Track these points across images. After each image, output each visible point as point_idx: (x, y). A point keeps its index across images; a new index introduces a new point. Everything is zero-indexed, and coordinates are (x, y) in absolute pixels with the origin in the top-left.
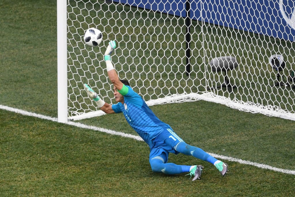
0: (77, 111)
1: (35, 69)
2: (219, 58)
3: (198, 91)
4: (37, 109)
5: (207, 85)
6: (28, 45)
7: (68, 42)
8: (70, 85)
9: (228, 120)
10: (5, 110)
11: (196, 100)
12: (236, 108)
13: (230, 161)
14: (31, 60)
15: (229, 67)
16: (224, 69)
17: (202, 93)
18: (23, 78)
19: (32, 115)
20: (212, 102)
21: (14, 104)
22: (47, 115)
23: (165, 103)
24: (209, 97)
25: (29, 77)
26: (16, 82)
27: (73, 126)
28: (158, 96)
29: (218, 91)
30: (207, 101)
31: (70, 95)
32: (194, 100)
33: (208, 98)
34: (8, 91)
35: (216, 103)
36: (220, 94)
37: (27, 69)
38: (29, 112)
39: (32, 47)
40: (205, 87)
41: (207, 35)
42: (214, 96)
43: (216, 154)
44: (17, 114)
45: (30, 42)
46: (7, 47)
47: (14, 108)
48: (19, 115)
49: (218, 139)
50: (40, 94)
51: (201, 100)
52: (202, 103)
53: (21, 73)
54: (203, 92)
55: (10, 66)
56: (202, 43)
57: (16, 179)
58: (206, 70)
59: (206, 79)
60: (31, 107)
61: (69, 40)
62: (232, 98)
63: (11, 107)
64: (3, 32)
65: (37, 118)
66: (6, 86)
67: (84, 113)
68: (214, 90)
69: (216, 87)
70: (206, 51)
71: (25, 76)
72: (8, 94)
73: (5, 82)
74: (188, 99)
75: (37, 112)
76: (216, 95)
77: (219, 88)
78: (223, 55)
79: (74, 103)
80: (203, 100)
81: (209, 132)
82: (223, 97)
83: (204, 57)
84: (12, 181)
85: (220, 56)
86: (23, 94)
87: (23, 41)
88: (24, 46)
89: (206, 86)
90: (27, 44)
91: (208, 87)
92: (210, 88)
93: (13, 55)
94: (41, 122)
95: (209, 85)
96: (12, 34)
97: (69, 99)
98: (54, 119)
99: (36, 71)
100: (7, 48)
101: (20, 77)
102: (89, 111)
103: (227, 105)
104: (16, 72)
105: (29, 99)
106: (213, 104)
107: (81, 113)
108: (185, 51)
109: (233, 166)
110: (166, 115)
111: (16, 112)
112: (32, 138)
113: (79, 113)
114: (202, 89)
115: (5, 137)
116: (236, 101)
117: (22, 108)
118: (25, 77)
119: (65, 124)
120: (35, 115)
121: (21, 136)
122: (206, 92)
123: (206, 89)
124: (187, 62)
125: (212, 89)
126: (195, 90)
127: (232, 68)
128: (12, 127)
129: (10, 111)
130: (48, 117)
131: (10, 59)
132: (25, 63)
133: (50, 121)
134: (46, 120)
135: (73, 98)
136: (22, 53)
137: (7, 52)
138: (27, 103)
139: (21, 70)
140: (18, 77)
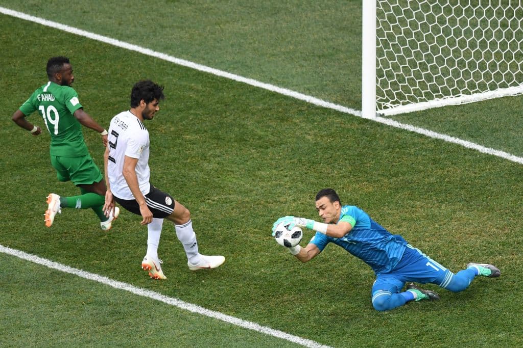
0: (390, 102)
1: (351, 38)
4: (338, 98)
6: (351, 3)
8: (380, 65)
10: (293, 97)
14: (349, 26)
18: (331, 51)
19: (328, 106)
21: (308, 89)
22: (349, 107)
23: (519, 93)
25: (340, 50)
26: (319, 57)
27: (382, 124)
28: (509, 85)
31: (379, 80)
34: (305, 70)
37: (340, 38)
38: (325, 101)
39: (356, 7)
44: (307, 103)
46: (322, 5)
47: (305, 94)
48: (311, 106)
50: (349, 75)
53: (331, 43)
55: (317, 34)
60: (329, 95)
63: (302, 93)
65: (335, 110)
66: (303, 62)
67: (401, 106)
71: (334, 48)
72: (303, 73)
73: (305, 56)
75: (336, 102)
79: (386, 91)
86: (325, 75)
88: (346, 4)
93: (326, 17)
94: (339, 116)
97: (379, 85)
98: (356, 113)
99: (353, 41)
100: (320, 6)
101: (327, 50)
102: (408, 103)
104: (324, 41)
105: (330, 83)
107: (395, 105)
110: (516, 112)
111: (308, 101)
113: (393, 106)
117: (317, 96)
119: (370, 120)
120: (333, 106)
121: (304, 137)
128: (295, 123)
129: (299, 100)
130: (350, 109)
131: (320, 23)
132: (341, 29)
133: (352, 115)
134: (347, 114)
135: (384, 84)
136: (339, 14)
137: (318, 13)
138: (327, 88)
139: (332, 40)
140: (325, 50)
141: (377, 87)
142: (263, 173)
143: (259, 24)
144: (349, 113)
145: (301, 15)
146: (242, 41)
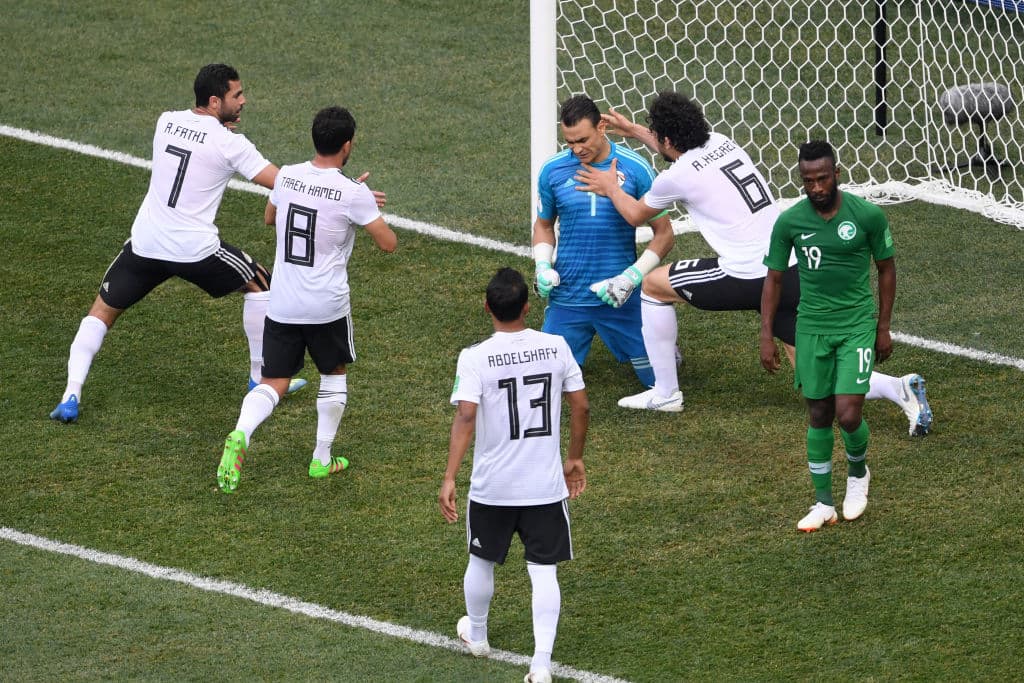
1: (469, 116)
2: (963, 87)
3: (908, 176)
4: (477, 224)
5: (932, 159)
6: (451, 52)
7: (559, 44)
9: (988, 254)
11: (901, 201)
12: (1010, 222)
13: (993, 365)
14: (460, 93)
15: (991, 113)
16: (976, 118)
17: (919, 182)
18: (437, 140)
19: (461, 240)
20: (944, 206)
21: (415, 210)
22: (503, 240)
24: (936, 191)
25: (455, 138)
26: (418, 150)
29: (960, 176)
30: (932, 204)
32: (897, 199)
33: (934, 196)
34: (398, 176)
35: (954, 209)
36: (967, 184)
37: (449, 116)
38: (454, 231)
39: (463, 57)
40: (925, 165)
41: (932, 27)
42: (949, 190)
43: (957, 344)
44: (421, 235)
45: (458, 43)
46: (396, 57)
47: (413, 220)
48: (428, 239)
49: (960, 305)
50: (484, 182)
51: (917, 200)
52: (918, 207)
53: (433, 125)
54: (919, 179)
55: (403, 109)
56: (918, 47)
57: (421, 410)
58: (929, 120)
59: (929, 145)
60: (459, 219)
61: (562, 38)
62: (999, 196)
63: (406, 216)
64: (385, 17)
65: (477, 246)
66: (391, 162)
68: (950, 173)
69: (956, 167)
70: (928, 68)
71: (443, 134)
72: (396, 181)
73: (391, 150)
74: (881, 196)
75: (475, 232)
76: (956, 188)
77: (963, 167)
78: (975, 80)
80: (921, 201)
81: (936, 286)
82: (975, 191)
83: (924, 86)
84: (410, 414)
85: (966, 83)
86: (440, 183)
87: (440, 42)
88: (442, 54)
89: (930, 163)
90: (449, 48)
91: (934, 167)
92: (941, 169)
93: (410, 78)
94: (487, 257)
95: (936, 161)
96: (409, 22)
98: (520, 251)
99: (474, 121)
100: (395, 59)
101: (431, 138)
103: (985, 214)
104: (421, 123)
105: (454, 197)
106: (946, 210)
108: (873, 69)
109: (1001, 378)
111: (420, 231)
112: (461, 300)
114: (917, 172)
115: (389, 297)
116: (1008, 203)
117: (435, 221)
118: (445, 137)
120: (470, 239)
121: (432, 296)
122: (928, 180)
123: (929, 172)
124: (879, 99)
125: (945, 171)
126: (898, 174)
127: (998, 115)
128: (408, 272)
129: (404, 230)
130: (505, 244)
131: (404, 90)
132: (445, 99)
133: (511, 254)
134: (500, 253)
136: (435, 72)
137: (394, 71)
138: (450, 206)
139: (434, 119)
140: (426, 138)
142: (374, 364)
143: (288, 94)
144: (506, 250)
145: (362, 76)
146: (264, 125)
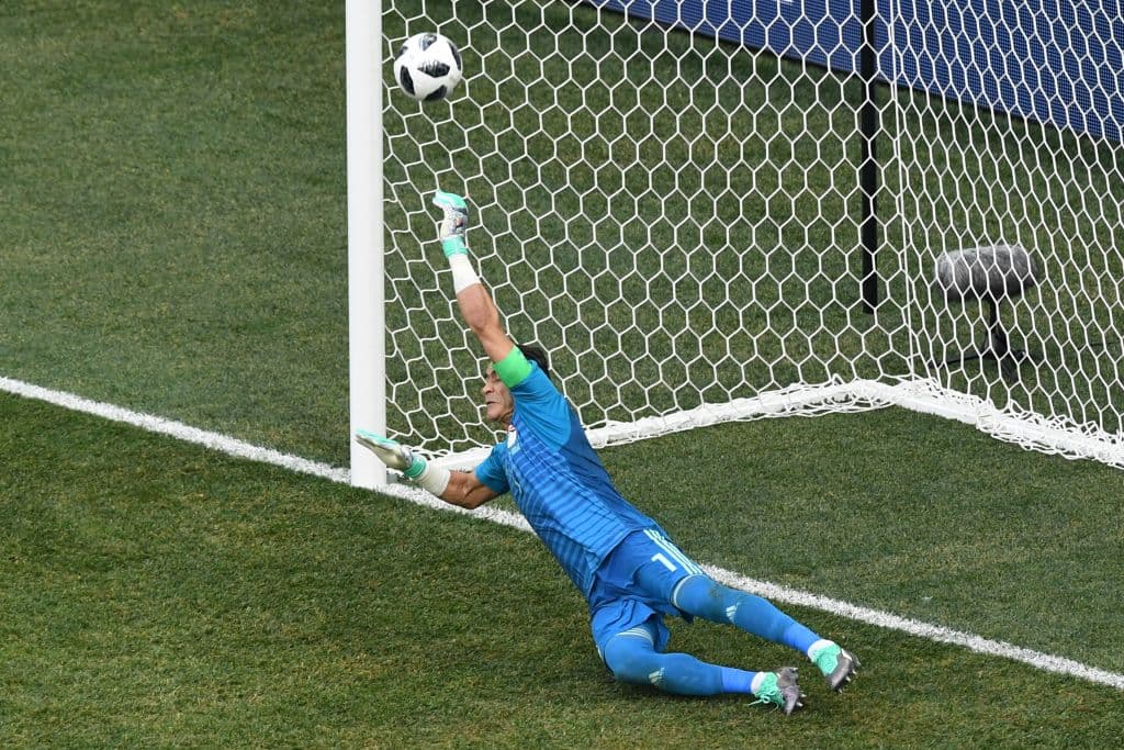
0: (423, 444)
1: (318, 281)
2: (955, 253)
3: (882, 374)
4: (288, 436)
5: (915, 351)
6: (317, 189)
7: (387, 193)
8: (397, 349)
9: (971, 485)
10: (170, 436)
11: (872, 408)
12: (1012, 439)
13: (938, 643)
14: (313, 248)
15: (988, 289)
17: (896, 382)
18: (266, 316)
19: (261, 459)
20: (929, 415)
21: (209, 415)
22: (317, 460)
23: (759, 415)
24: (922, 395)
25: (289, 313)
26: (237, 330)
27: (401, 500)
28: (729, 393)
29: (949, 375)
30: (915, 412)
31: (395, 386)
32: (868, 405)
33: (918, 401)
34: (199, 366)
35: (942, 420)
36: (959, 385)
37: (291, 280)
38: (255, 445)
39: (329, 198)
40: (907, 359)
41: (914, 171)
42: (937, 394)
43: (897, 614)
44: (208, 451)
45: (329, 178)
46: (240, 196)
47: (203, 429)
48: (218, 457)
49: (915, 557)
50: (313, 375)
51: (895, 405)
52: (896, 413)
53: (267, 295)
54: (898, 377)
55: (230, 272)
56: (897, 198)
57: (145, 701)
58: (911, 297)
59: (911, 331)
60: (266, 428)
61: (392, 185)
62: (1000, 403)
63: (194, 425)
64: (240, 140)
65: (281, 467)
66: (195, 346)
67: (451, 453)
68: (937, 370)
69: (944, 362)
70: (910, 227)
71: (275, 307)
72: (196, 373)
73: (199, 329)
74: (847, 400)
75: (282, 448)
76: (943, 390)
77: (954, 363)
78: (968, 243)
79: (412, 416)
80: (901, 407)
81: (890, 529)
82: (968, 395)
83: (905, 250)
84: (127, 708)
85: (958, 248)
86: (252, 377)
87: (304, 176)
88: (302, 193)
89: (912, 356)
90: (315, 184)
91: (918, 361)
92: (926, 364)
93: (251, 227)
94: (291, 483)
95: (920, 353)
96: (271, 147)
97: (393, 402)
98: (336, 475)
99: (322, 288)
100: (237, 200)
101: (257, 312)
102: (470, 445)
103: (980, 426)
104: (248, 290)
105: (267, 398)
106: (932, 421)
107: (437, 453)
109: (944, 663)
110: (751, 464)
111: (209, 446)
112: (239, 544)
113: (430, 453)
114: (895, 368)
115: (142, 540)
116: (1013, 413)
117: (232, 432)
118: (277, 311)
119: (372, 492)
120: (274, 457)
121: (202, 539)
122: (909, 379)
123: (911, 367)
125: (931, 366)
126: (867, 371)
128: (177, 504)
129: (186, 443)
130: (319, 465)
131: (239, 243)
132: (291, 257)
133: (324, 480)
134: (310, 477)
135: (406, 397)
136: (287, 217)
137: (233, 217)
138: (258, 410)
139: (268, 286)
140: (251, 313)
141: (388, 405)
142: (97, 635)
143: (79, 248)
144: (318, 474)
145: (186, 223)
146: (35, 292)
